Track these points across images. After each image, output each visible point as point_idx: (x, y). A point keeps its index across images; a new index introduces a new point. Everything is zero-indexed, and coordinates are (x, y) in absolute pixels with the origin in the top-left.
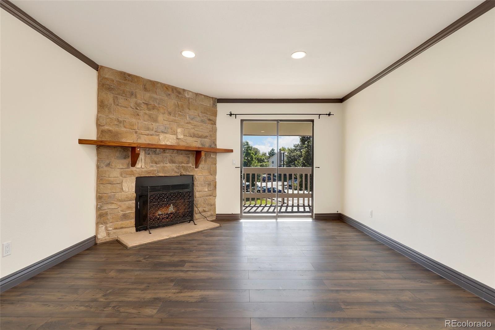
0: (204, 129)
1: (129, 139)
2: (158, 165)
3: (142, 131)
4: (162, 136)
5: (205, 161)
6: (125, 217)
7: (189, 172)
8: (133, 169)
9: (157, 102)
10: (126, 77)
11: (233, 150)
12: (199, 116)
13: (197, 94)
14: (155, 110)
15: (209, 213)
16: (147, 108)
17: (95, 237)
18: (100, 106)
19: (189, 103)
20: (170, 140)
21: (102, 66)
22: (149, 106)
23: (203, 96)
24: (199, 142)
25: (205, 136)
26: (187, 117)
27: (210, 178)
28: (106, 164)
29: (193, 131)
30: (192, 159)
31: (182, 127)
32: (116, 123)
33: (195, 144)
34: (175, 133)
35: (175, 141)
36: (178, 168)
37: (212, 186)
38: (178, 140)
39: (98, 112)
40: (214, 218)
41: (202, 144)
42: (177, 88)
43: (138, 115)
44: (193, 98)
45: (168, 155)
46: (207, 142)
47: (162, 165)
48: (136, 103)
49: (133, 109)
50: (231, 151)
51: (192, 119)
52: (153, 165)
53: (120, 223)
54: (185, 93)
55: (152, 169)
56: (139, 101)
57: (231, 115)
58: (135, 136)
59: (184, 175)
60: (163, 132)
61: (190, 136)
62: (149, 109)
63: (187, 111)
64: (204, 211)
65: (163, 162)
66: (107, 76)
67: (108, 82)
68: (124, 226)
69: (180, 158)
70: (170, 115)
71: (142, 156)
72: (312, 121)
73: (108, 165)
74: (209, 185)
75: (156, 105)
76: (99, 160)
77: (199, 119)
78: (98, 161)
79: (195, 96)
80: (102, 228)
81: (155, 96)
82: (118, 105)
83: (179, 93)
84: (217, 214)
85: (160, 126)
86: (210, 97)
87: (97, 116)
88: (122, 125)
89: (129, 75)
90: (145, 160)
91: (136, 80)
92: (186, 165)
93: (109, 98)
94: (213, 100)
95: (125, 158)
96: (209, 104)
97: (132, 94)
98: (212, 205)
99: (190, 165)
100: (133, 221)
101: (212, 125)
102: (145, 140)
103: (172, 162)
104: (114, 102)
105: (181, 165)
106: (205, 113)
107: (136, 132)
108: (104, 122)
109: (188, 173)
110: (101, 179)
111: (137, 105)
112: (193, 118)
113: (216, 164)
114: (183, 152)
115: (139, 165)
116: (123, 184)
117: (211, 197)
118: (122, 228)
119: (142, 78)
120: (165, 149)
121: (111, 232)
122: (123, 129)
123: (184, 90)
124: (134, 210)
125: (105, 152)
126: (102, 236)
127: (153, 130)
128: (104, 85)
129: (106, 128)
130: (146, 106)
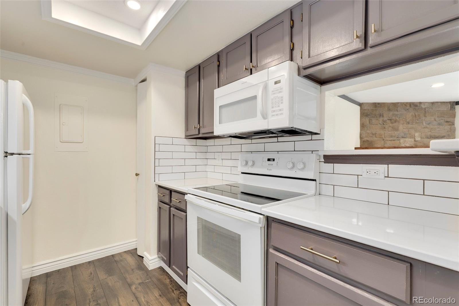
3: (387, 139)
4: (402, 140)
9: (398, 117)
10: (376, 105)
12: (435, 120)
13: (433, 103)
14: (397, 123)
16: (391, 122)
18: (362, 127)
19: (425, 112)
20: (409, 143)
21: (362, 103)
22: (392, 121)
23: (440, 103)
26: (424, 123)
29: (429, 133)
31: (419, 131)
32: (371, 135)
34: (413, 137)
35: (413, 143)
38: (415, 142)
39: (361, 130)
42: (414, 103)
43: (385, 128)
44: (429, 107)
49: (381, 124)
51: (429, 124)
54: (421, 105)
56: (385, 118)
58: (383, 142)
60: (403, 137)
61: (427, 138)
62: (392, 123)
63: (424, 118)
66: (365, 108)
67: (366, 112)
70: (409, 124)
75: (397, 119)
77: (435, 123)
79: (431, 104)
81: (396, 113)
82: (372, 124)
83: (416, 106)
85: (400, 133)
86: (447, 102)
87: (360, 132)
88: (374, 136)
89: (379, 104)
91: (382, 106)
93: (366, 121)
94: (451, 104)
96: (446, 108)
97: (380, 115)
101: (450, 126)
102: (390, 145)
104: (370, 123)
106: (441, 117)
107: (383, 140)
108: (365, 136)
111: (384, 121)
112: (430, 123)
119: (387, 103)
123: (420, 103)
127: (395, 137)
128: (364, 114)
129: (365, 139)
130: (390, 121)
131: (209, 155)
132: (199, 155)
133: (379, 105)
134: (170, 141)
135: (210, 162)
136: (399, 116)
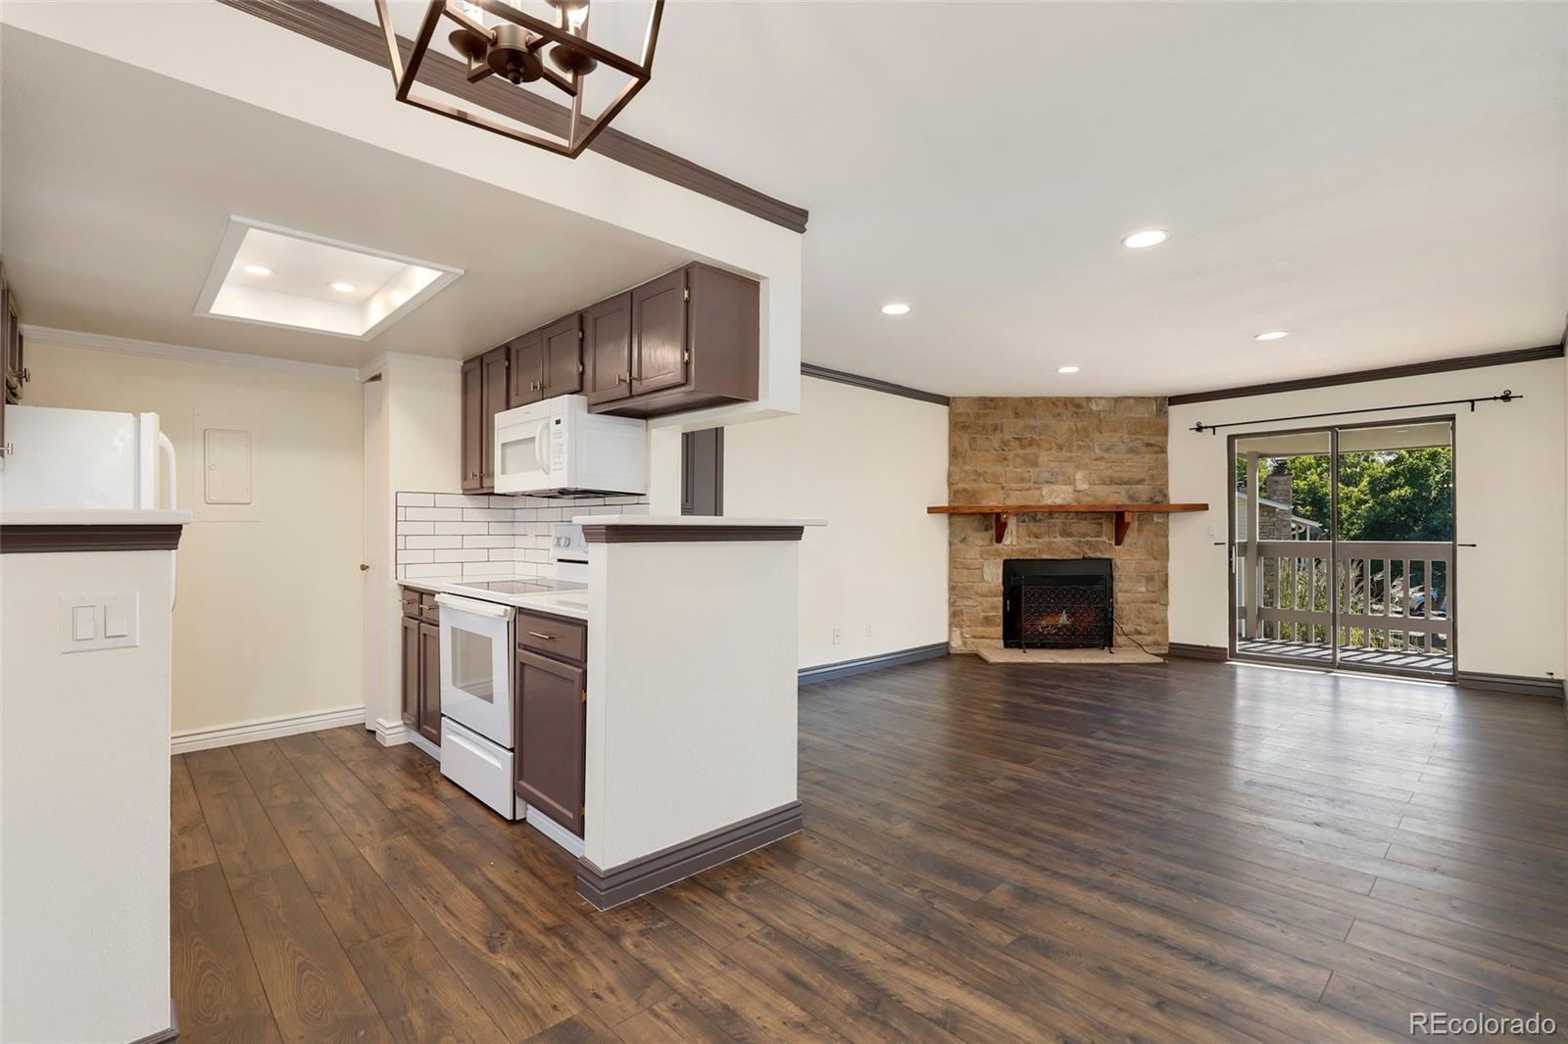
0: (1137, 466)
1: (992, 501)
2: (1040, 541)
3: (1013, 485)
4: (1045, 490)
5: (1138, 530)
6: (987, 621)
7: (1101, 552)
8: (999, 546)
9: (1036, 433)
10: (989, 404)
11: (1207, 505)
12: (1122, 441)
13: (1118, 400)
14: (1034, 446)
15: (1149, 639)
16: (1021, 445)
17: (948, 643)
18: (953, 455)
19: (1100, 421)
20: (1062, 496)
21: (954, 398)
22: (1024, 441)
23: (1132, 401)
24: (1124, 493)
25: (1137, 478)
26: (1097, 448)
27: (1156, 564)
28: (960, 539)
29: (1108, 473)
30: (1108, 528)
31: (1086, 467)
32: (973, 477)
33: (1115, 497)
34: (1070, 481)
35: (1072, 496)
36: (1078, 544)
37: (1157, 584)
38: (1076, 494)
39: (950, 464)
40: (1165, 650)
41: (1131, 498)
42: (1074, 398)
43: (1005, 459)
44: (1108, 409)
45: (1058, 521)
46: (1143, 492)
47: (1046, 539)
48: (1002, 441)
49: (997, 450)
50: (1205, 507)
51: (1107, 450)
52: (1031, 539)
53: (980, 629)
54: (1090, 403)
55: (1029, 546)
56: (1008, 437)
57: (1199, 429)
58: (1001, 494)
59: (1091, 559)
60: (1047, 482)
61: (1103, 484)
62: (1023, 447)
63: (1096, 435)
64: (1139, 633)
65: (1048, 533)
66: (960, 411)
67: (962, 419)
68: (986, 635)
69: (1083, 526)
70: (1061, 449)
71: (1012, 524)
72: (1452, 418)
73: (964, 540)
74: (1150, 579)
75: (1035, 437)
76: (952, 534)
77: (1122, 447)
78: (950, 535)
79: (1113, 403)
80: (957, 632)
81: (1032, 422)
82: (975, 450)
83: (1079, 406)
84: (1171, 644)
85: (1042, 472)
86: (1149, 398)
87: (949, 470)
88: (982, 479)
89: (992, 399)
90: (1017, 531)
91: (1001, 404)
92: (1094, 539)
93: (964, 441)
94: (1158, 401)
95: (986, 530)
96: (1145, 413)
97: (995, 428)
98: (1157, 623)
99: (1104, 538)
100: (999, 630)
101: (1156, 456)
102: (1017, 499)
103: (1066, 533)
104: (970, 446)
105: (1082, 540)
106: (1136, 433)
107: (1003, 488)
108: (958, 478)
109: (1099, 555)
110: (955, 562)
111: (1005, 443)
112: (1109, 449)
113: (1167, 536)
114: (1088, 515)
115: (1007, 541)
116: (986, 570)
117: (1154, 606)
118: (983, 637)
119: (1011, 398)
120: (1052, 512)
121: (969, 641)
122: (984, 485)
123: (1089, 399)
124: (1001, 612)
125: (957, 519)
126: (957, 645)
127: (1030, 480)
128: (957, 426)
129: (961, 486)
130: (1017, 442)
131: (519, 528)
132: (495, 528)
133: (992, 404)
134: (428, 500)
135: (520, 541)
136: (1038, 430)
